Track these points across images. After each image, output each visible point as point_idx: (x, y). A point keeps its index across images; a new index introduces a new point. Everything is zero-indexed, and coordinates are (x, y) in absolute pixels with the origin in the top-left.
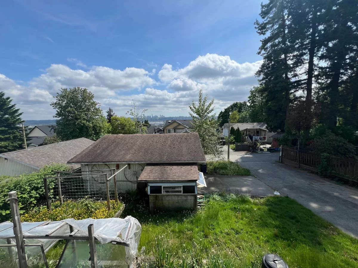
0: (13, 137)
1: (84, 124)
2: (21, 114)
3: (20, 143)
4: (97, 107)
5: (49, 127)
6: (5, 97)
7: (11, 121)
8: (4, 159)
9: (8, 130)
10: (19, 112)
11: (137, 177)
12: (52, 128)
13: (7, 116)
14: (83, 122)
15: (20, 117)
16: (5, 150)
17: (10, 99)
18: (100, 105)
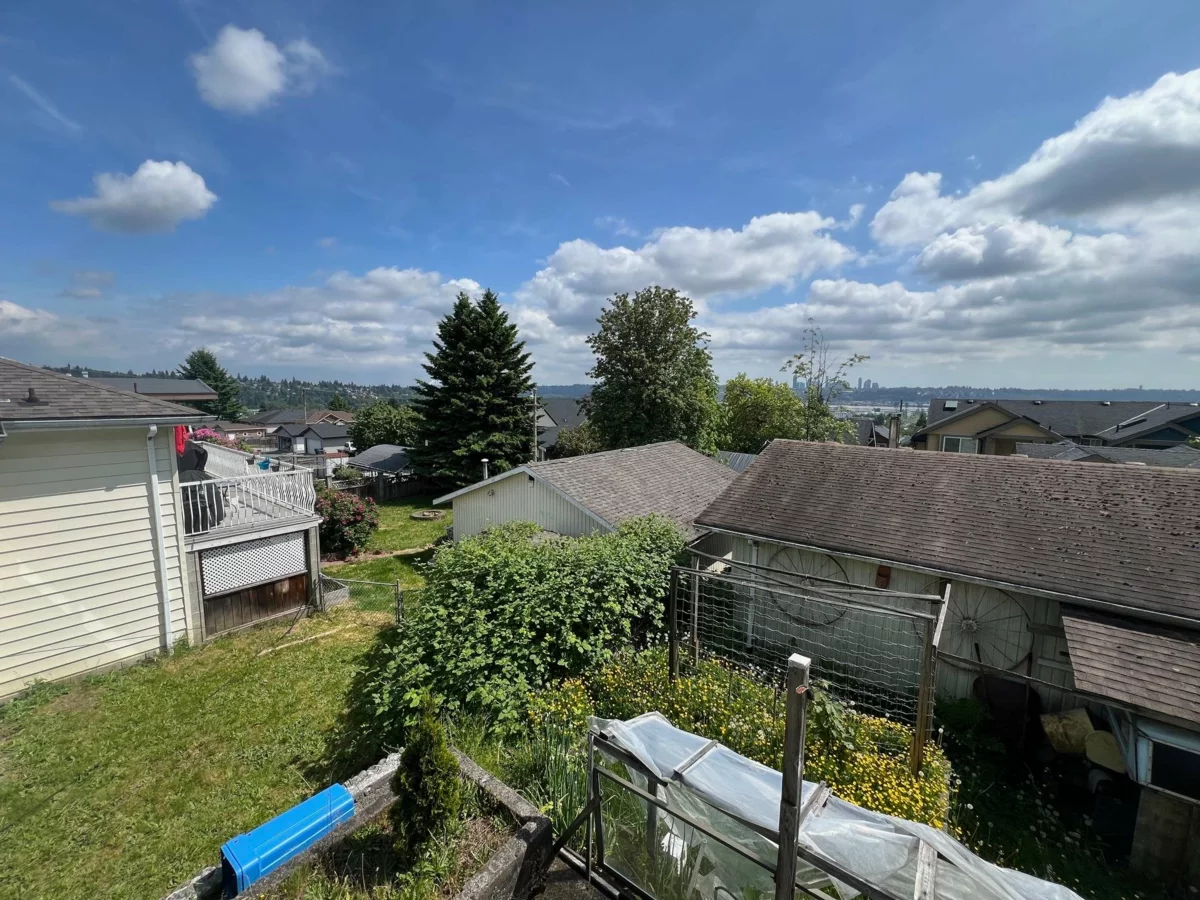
0: (514, 423)
1: (663, 399)
2: (530, 367)
3: (524, 438)
4: (699, 344)
5: (578, 402)
6: (507, 324)
7: (513, 383)
8: (527, 478)
9: (508, 405)
10: (529, 361)
11: (976, 645)
12: (582, 407)
13: (506, 371)
14: (661, 391)
15: (529, 373)
16: (500, 453)
17: (516, 329)
18: (709, 338)
